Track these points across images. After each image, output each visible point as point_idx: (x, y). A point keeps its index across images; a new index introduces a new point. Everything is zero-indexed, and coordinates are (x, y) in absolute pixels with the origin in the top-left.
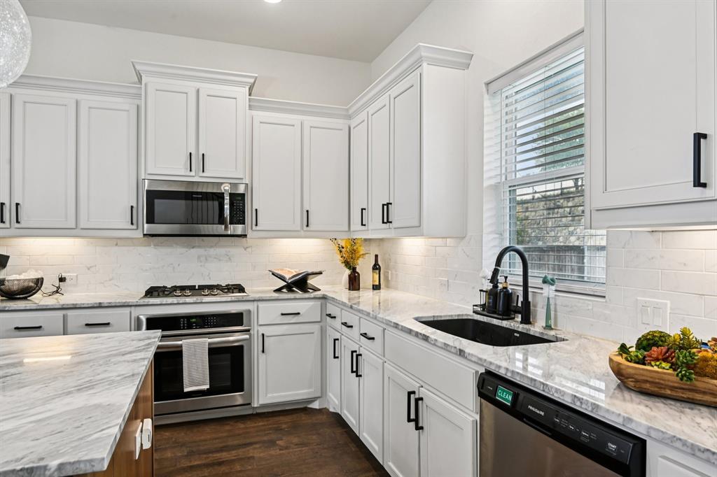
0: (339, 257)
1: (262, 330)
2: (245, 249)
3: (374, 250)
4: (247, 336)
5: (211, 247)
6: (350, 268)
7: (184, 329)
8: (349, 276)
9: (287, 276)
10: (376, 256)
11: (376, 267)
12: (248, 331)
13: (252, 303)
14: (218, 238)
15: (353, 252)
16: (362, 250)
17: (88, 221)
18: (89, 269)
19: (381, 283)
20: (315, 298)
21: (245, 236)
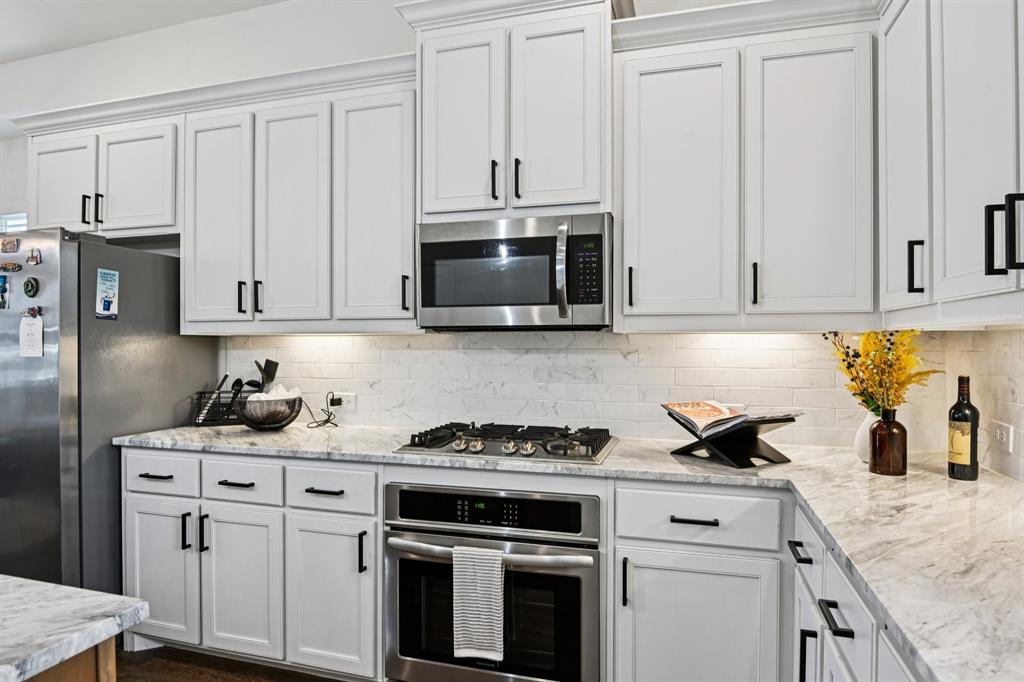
0: (846, 378)
1: (625, 550)
2: (625, 357)
3: (958, 363)
4: (589, 559)
5: (559, 351)
6: (876, 410)
7: (463, 521)
8: (874, 432)
9: (701, 423)
10: (963, 382)
11: (963, 413)
12: (594, 546)
13: (603, 482)
14: (571, 333)
15: (886, 367)
16: (914, 364)
17: (346, 305)
18: (371, 386)
19: (980, 459)
20: (761, 487)
21: (609, 327)
